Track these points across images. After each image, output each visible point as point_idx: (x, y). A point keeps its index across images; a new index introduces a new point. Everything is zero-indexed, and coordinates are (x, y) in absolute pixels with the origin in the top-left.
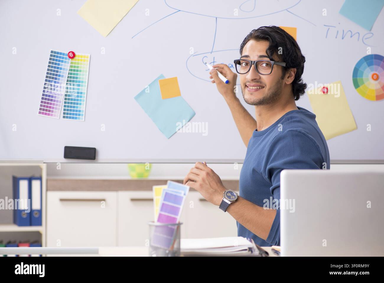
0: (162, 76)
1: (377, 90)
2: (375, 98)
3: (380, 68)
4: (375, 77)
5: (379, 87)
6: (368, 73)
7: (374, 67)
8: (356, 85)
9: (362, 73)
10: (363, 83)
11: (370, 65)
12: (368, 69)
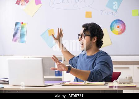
0: (49, 29)
1: (119, 31)
2: (118, 34)
3: (120, 24)
4: (118, 27)
5: (119, 30)
6: (115, 25)
7: (118, 23)
8: (112, 30)
9: (114, 26)
10: (114, 29)
11: (116, 23)
12: (116, 24)
